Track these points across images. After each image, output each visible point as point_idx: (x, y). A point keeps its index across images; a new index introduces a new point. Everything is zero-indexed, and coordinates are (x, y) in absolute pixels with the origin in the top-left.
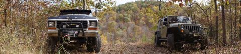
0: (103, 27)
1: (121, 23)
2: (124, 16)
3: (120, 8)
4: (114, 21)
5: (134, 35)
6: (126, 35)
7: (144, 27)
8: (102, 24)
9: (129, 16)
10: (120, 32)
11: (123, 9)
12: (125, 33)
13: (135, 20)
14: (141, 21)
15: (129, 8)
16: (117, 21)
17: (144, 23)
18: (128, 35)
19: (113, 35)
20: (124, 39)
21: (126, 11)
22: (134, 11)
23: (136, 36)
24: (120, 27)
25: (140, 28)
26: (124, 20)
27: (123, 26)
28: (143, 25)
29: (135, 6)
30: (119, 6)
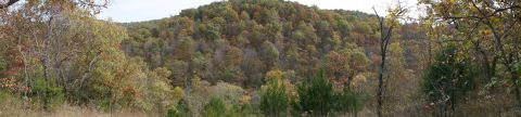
0: (168, 48)
1: (202, 40)
2: (208, 27)
3: (201, 12)
4: (189, 38)
5: (227, 65)
6: (212, 65)
7: (247, 50)
8: (166, 43)
9: (218, 28)
10: (199, 60)
11: (207, 14)
12: (209, 62)
13: (230, 34)
14: (240, 38)
15: (219, 11)
16: (195, 37)
17: (248, 42)
18: (216, 65)
19: (186, 64)
20: (208, 73)
21: (211, 17)
22: (228, 18)
23: (232, 68)
24: (200, 49)
25: (240, 52)
26: (207, 35)
27: (205, 46)
28: (246, 45)
29: (229, 7)
30: (200, 8)
